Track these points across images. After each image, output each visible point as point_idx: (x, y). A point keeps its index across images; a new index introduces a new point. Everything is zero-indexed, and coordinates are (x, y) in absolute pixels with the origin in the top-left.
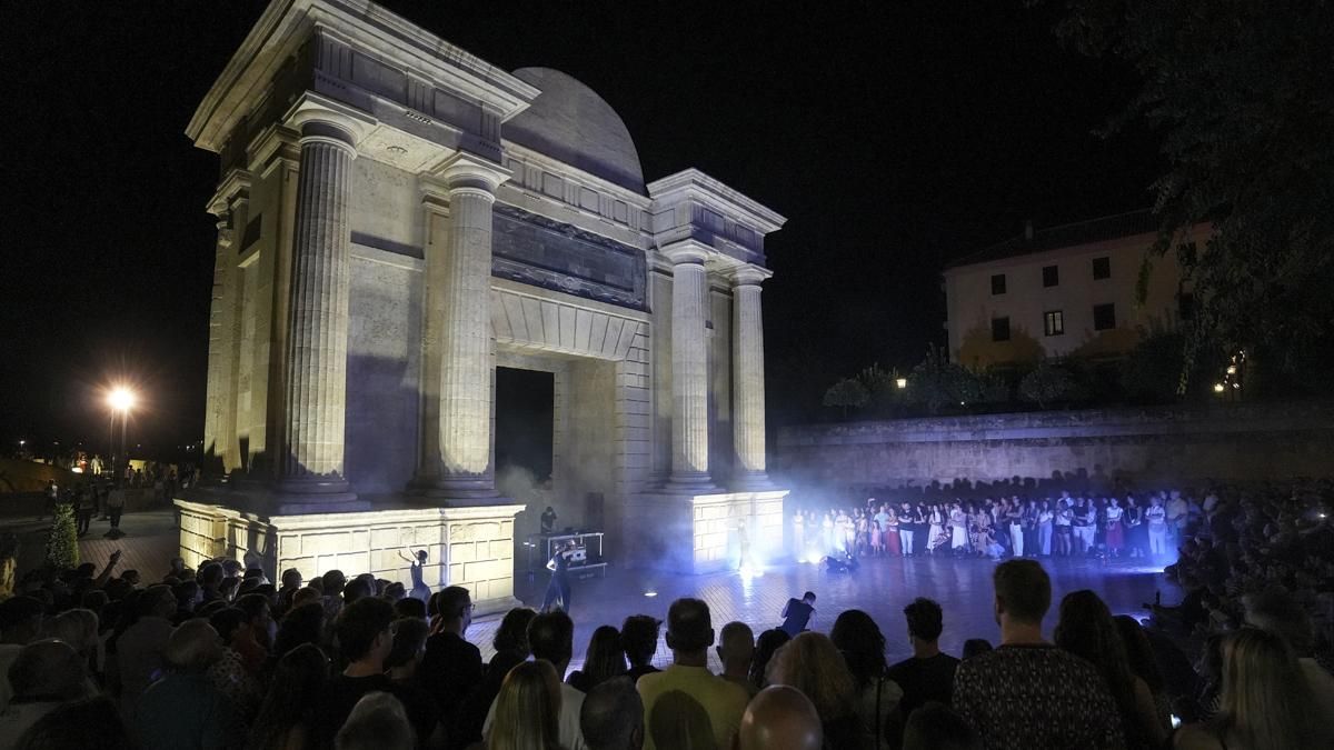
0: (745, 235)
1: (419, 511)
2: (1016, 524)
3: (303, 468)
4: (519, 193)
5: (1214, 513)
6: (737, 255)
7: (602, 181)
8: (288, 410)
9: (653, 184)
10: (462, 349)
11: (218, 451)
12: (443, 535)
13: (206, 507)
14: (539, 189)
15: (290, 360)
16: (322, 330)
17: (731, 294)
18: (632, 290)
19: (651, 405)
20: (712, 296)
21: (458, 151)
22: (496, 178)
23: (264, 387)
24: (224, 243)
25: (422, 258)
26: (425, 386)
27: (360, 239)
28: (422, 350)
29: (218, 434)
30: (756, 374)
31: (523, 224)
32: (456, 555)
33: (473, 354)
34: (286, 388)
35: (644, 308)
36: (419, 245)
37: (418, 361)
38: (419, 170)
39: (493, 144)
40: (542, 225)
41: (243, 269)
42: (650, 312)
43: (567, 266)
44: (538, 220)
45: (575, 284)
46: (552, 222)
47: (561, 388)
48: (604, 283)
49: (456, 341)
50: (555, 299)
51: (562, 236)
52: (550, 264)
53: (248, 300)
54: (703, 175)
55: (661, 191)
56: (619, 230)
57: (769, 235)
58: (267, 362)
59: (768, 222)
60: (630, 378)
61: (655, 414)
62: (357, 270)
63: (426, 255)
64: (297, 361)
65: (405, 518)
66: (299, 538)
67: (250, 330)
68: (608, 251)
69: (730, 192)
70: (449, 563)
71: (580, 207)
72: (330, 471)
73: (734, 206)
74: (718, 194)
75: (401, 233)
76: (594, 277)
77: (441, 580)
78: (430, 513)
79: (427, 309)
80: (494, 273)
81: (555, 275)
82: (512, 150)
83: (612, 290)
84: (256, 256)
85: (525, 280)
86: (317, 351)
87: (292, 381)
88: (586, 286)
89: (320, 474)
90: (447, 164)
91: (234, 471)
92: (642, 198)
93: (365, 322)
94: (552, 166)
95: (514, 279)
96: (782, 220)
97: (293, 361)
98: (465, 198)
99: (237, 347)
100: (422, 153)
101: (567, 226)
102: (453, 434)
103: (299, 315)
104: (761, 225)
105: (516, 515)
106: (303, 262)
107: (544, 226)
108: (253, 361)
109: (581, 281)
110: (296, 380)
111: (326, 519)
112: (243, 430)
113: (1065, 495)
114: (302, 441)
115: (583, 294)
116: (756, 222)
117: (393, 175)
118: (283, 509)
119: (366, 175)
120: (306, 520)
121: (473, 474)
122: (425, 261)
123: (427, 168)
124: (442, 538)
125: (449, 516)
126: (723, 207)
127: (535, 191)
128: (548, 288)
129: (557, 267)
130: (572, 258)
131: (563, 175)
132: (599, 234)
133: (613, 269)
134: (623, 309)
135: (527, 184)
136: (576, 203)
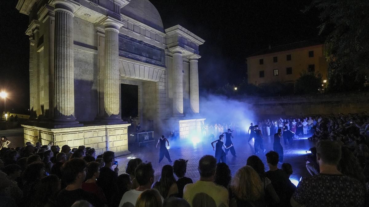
0: (193, 45)
1: (99, 126)
2: (268, 127)
3: (62, 114)
4: (126, 31)
5: (320, 123)
6: (191, 51)
7: (151, 28)
8: (56, 96)
9: (167, 29)
10: (110, 78)
11: (34, 110)
12: (106, 133)
13: (31, 127)
14: (132, 30)
15: (55, 81)
16: (65, 71)
17: (189, 63)
18: (161, 61)
19: (167, 94)
20: (184, 63)
21: (107, 16)
22: (119, 25)
23: (48, 89)
24: (32, 44)
25: (97, 50)
26: (99, 89)
27: (76, 43)
28: (98, 78)
29: (34, 105)
30: (196, 86)
31: (128, 40)
32: (110, 139)
33: (113, 79)
34: (55, 90)
35: (164, 66)
36: (96, 46)
37: (97, 82)
38: (95, 22)
39: (118, 15)
40: (134, 41)
41: (39, 53)
42: (166, 68)
43: (141, 53)
44: (133, 39)
45: (144, 59)
46: (136, 40)
47: (140, 90)
48: (152, 59)
49: (108, 75)
50: (138, 63)
51: (140, 44)
52: (136, 53)
53: (41, 62)
54: (181, 27)
55: (169, 32)
56: (156, 43)
57: (200, 46)
58: (48, 81)
59: (200, 41)
60: (161, 87)
61: (168, 97)
62: (76, 53)
63: (98, 49)
64: (58, 81)
65: (95, 128)
66: (61, 135)
67: (42, 71)
68: (153, 49)
69: (189, 32)
70: (108, 141)
71: (145, 36)
72: (70, 115)
73: (190, 36)
74: (185, 33)
75: (90, 42)
76: (149, 57)
77: (106, 146)
78: (102, 127)
79: (99, 66)
80: (119, 55)
81: (138, 56)
82: (124, 17)
83: (155, 61)
84: (42, 48)
85: (129, 57)
86: (64, 78)
87: (56, 87)
88: (147, 60)
89: (67, 116)
90: (104, 20)
91: (40, 115)
92: (163, 33)
93: (79, 69)
94: (136, 23)
95: (125, 57)
96: (204, 41)
97: (57, 81)
98: (110, 31)
99: (38, 77)
100: (95, 16)
101: (141, 41)
102: (108, 103)
103: (58, 66)
104: (198, 42)
105: (128, 127)
106: (58, 49)
108: (44, 81)
109: (146, 58)
110: (58, 87)
111: (69, 129)
112: (42, 103)
113: (281, 119)
114: (60, 106)
115: (146, 62)
116: (197, 42)
117: (87, 23)
118: (55, 127)
119: (78, 23)
120: (63, 130)
121: (115, 115)
122: (98, 51)
123: (97, 21)
124: (106, 134)
125: (108, 127)
126: (187, 37)
127: (131, 30)
128: (136, 60)
129: (138, 54)
130: (143, 51)
131: (140, 26)
132: (151, 44)
133: (155, 55)
134: (158, 66)
135: (129, 28)
136: (144, 34)
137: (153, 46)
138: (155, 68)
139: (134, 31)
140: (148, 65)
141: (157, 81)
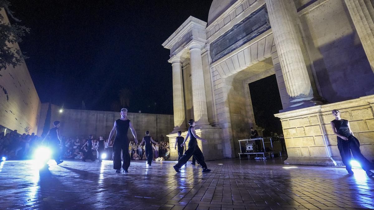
43: (237, 39)
44: (225, 34)
46: (229, 31)
48: (252, 32)
50: (234, 54)
56: (253, 7)
68: (251, 19)
76: (248, 33)
81: (233, 46)
83: (256, 31)
85: (225, 55)
88: (245, 40)
101: (234, 26)
109: (242, 40)
127: (222, 27)
128: (231, 52)
129: (233, 43)
130: (238, 35)
131: (229, 13)
132: (246, 17)
133: (255, 23)
134: (261, 34)
135: (220, 28)
136: (235, 16)
137: (249, 16)
138: (259, 40)
139: (224, 25)
140: (245, 47)
141: (268, 56)
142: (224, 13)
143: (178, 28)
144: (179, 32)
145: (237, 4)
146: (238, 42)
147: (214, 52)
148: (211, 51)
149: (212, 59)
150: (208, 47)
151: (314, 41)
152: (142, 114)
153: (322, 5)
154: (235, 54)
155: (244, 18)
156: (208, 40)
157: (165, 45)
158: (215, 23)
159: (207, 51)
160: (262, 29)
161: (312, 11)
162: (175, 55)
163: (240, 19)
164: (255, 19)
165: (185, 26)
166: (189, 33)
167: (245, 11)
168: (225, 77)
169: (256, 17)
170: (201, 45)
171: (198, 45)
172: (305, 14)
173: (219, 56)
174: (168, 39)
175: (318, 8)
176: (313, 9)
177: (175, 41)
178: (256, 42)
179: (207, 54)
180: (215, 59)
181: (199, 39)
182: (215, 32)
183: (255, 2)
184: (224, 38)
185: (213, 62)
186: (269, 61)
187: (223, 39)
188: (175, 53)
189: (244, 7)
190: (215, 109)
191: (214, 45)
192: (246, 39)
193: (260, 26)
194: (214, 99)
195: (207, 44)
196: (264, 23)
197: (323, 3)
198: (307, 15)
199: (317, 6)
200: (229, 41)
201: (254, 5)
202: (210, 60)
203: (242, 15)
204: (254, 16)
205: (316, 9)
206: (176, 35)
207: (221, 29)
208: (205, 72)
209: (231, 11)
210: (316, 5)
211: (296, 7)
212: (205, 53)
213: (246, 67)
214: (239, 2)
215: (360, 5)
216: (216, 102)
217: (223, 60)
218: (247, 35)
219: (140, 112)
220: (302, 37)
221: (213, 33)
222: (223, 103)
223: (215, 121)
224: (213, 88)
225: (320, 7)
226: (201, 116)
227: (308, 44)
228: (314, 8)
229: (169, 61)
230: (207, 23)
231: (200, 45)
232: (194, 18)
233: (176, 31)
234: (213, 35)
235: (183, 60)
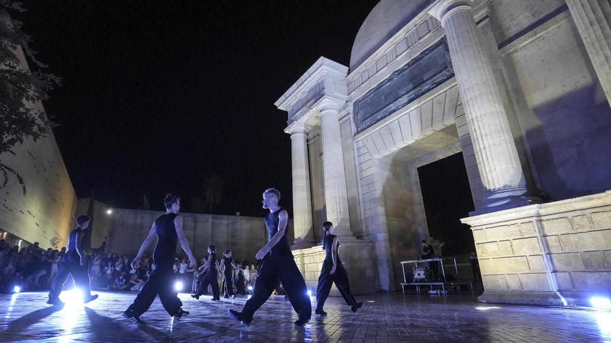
4: (367, 84)
18: (446, 68)
43: (398, 94)
45: (404, 100)
46: (384, 81)
50: (393, 118)
51: (393, 81)
52: (388, 103)
56: (424, 42)
60: (462, 129)
68: (421, 62)
76: (417, 84)
81: (391, 105)
83: (429, 81)
85: (379, 120)
88: (411, 95)
107: (381, 87)
109: (406, 96)
115: (410, 101)
127: (374, 75)
128: (388, 115)
129: (393, 100)
130: (399, 88)
131: (385, 52)
132: (412, 58)
133: (428, 68)
134: (439, 87)
135: (370, 76)
136: (395, 56)
137: (418, 56)
138: (434, 96)
139: (377, 72)
140: (412, 107)
141: (450, 122)
142: (377, 52)
143: (302, 77)
144: (303, 83)
145: (397, 38)
146: (401, 99)
147: (359, 116)
148: (356, 114)
149: (357, 128)
150: (351, 108)
151: (528, 98)
152: (242, 218)
153: (540, 37)
154: (395, 118)
155: (410, 60)
156: (349, 96)
157: (280, 105)
158: (362, 67)
159: (349, 114)
160: (439, 78)
161: (523, 47)
162: (296, 121)
163: (402, 61)
164: (428, 61)
165: (313, 73)
166: (318, 84)
167: (411, 48)
168: (378, 156)
169: (429, 59)
170: (339, 105)
171: (334, 104)
172: (512, 53)
173: (368, 122)
174: (285, 94)
175: (533, 43)
176: (524, 44)
177: (297, 98)
178: (429, 99)
179: (349, 119)
180: (363, 126)
181: (336, 93)
182: (362, 83)
183: (428, 33)
184: (377, 92)
185: (358, 132)
186: (451, 130)
187: (375, 95)
188: (296, 117)
189: (409, 41)
190: (362, 210)
191: (360, 104)
192: (413, 94)
193: (436, 72)
194: (360, 194)
195: (350, 102)
196: (444, 68)
197: (541, 34)
198: (515, 55)
199: (532, 39)
200: (386, 99)
201: (427, 38)
202: (354, 129)
203: (405, 55)
204: (427, 57)
205: (529, 45)
206: (298, 88)
207: (372, 78)
208: (345, 150)
209: (389, 48)
210: (530, 38)
211: (497, 42)
212: (346, 118)
213: (413, 141)
214: (401, 34)
215: (605, 38)
216: (363, 198)
217: (376, 130)
218: (414, 88)
219: (238, 213)
220: (507, 91)
221: (358, 85)
222: (374, 200)
223: (362, 229)
224: (358, 175)
225: (536, 41)
226: (339, 221)
227: (518, 102)
228: (527, 42)
229: (287, 131)
230: (348, 68)
231: (337, 105)
232: (327, 59)
233: (297, 82)
234: (359, 88)
235: (310, 128)
